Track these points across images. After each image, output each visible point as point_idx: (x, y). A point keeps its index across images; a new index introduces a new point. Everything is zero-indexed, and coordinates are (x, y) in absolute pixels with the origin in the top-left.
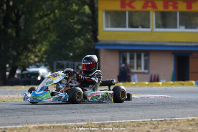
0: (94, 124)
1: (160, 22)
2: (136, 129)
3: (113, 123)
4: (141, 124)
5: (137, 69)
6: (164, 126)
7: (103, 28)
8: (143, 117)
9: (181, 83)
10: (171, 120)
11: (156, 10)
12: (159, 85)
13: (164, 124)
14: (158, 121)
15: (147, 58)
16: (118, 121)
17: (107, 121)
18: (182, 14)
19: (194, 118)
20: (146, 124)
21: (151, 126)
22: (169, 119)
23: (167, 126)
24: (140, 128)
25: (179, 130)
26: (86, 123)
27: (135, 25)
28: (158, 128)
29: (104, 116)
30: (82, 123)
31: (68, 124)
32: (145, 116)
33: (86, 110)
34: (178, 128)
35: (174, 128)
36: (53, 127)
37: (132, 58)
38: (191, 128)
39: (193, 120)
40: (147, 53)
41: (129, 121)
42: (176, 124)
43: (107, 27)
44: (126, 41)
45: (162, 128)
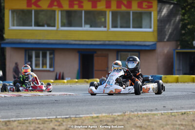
1: (65, 21)
2: (41, 126)
3: (19, 120)
4: (47, 121)
5: (43, 67)
6: (69, 123)
7: (9, 27)
8: (49, 114)
9: (85, 81)
10: (76, 117)
11: (62, 9)
12: (64, 83)
13: (68, 122)
14: (63, 118)
15: (52, 56)
16: (23, 119)
17: (12, 118)
18: (87, 12)
19: (98, 115)
20: (51, 121)
21: (56, 123)
22: (74, 116)
24: (45, 125)
27: (41, 24)
28: (63, 125)
29: (10, 114)
32: (50, 113)
37: (37, 56)
39: (97, 117)
40: (53, 51)
41: (34, 118)
42: (81, 121)
43: (13, 25)
44: (31, 40)
45: (67, 125)
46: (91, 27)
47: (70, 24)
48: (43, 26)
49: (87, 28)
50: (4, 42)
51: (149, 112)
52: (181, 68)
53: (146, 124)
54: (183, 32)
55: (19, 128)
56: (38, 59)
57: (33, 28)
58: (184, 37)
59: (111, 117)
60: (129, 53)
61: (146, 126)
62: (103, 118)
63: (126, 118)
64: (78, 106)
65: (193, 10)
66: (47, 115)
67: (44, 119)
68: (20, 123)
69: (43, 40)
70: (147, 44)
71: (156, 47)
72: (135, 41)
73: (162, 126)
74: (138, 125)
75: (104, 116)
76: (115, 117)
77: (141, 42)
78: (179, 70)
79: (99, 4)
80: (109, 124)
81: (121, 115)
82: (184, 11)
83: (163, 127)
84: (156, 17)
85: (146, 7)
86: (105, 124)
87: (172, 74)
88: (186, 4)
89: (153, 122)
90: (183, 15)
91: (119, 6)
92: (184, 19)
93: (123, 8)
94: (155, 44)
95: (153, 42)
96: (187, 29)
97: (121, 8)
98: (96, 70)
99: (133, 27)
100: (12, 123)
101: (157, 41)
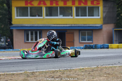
0: (28, 72)
2: (53, 75)
3: (38, 71)
4: (55, 72)
5: (35, 40)
6: (68, 72)
7: (15, 17)
10: (70, 69)
11: (46, 6)
13: (67, 72)
14: (63, 70)
17: (34, 70)
19: (83, 68)
20: (57, 71)
21: (60, 73)
22: (69, 69)
23: (69, 73)
24: (55, 74)
25: (76, 75)
26: (23, 72)
28: (65, 74)
30: (21, 72)
31: (14, 73)
32: (55, 67)
34: (75, 74)
35: (73, 74)
36: (6, 74)
38: (83, 73)
39: (83, 69)
40: (41, 31)
42: (74, 71)
43: (17, 16)
44: (28, 24)
45: (67, 74)
46: (63, 16)
47: (51, 15)
48: (36, 16)
49: (61, 17)
50: (12, 26)
51: (111, 66)
52: (117, 40)
53: (112, 72)
54: (118, 18)
55: (41, 76)
56: (32, 36)
57: (29, 17)
58: (118, 21)
59: (91, 69)
60: (87, 31)
61: (112, 73)
62: (86, 70)
63: (99, 69)
64: (69, 63)
66: (53, 68)
67: (53, 70)
68: (40, 73)
71: (102, 28)
72: (89, 24)
73: (121, 73)
74: (107, 73)
75: (87, 68)
76: (93, 68)
78: (116, 41)
79: (68, 2)
80: (90, 72)
81: (96, 67)
84: (102, 9)
86: (88, 72)
87: (112, 43)
88: (120, 1)
89: (115, 71)
90: (118, 8)
91: (80, 4)
92: (119, 11)
93: (82, 5)
94: (102, 26)
95: (100, 24)
96: (120, 17)
97: (81, 4)
98: (67, 42)
99: (89, 16)
100: (36, 73)
101: (103, 24)
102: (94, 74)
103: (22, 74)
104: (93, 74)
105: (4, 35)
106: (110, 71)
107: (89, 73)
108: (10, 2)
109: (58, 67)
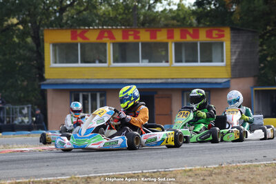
0: (79, 178)
1: (117, 55)
7: (50, 64)
10: (165, 171)
11: (114, 41)
13: (158, 176)
14: (150, 173)
15: (103, 98)
17: (91, 174)
18: (144, 44)
19: (191, 168)
22: (163, 170)
25: (177, 182)
26: (68, 177)
27: (88, 60)
29: (85, 169)
30: (64, 178)
31: (49, 179)
32: (133, 167)
33: (61, 163)
36: (33, 182)
37: (85, 99)
38: (190, 180)
39: (190, 170)
40: (104, 93)
43: (56, 63)
44: (77, 79)
46: (150, 62)
47: (124, 60)
48: (94, 62)
49: (144, 63)
50: (45, 82)
51: (249, 163)
54: (262, 65)
57: (80, 65)
58: (263, 72)
59: (206, 170)
61: (250, 179)
62: (197, 172)
63: (224, 171)
65: (273, 38)
66: (130, 169)
69: (92, 79)
70: (219, 81)
71: (229, 85)
72: (203, 79)
74: (241, 178)
75: (198, 169)
76: (211, 169)
77: (210, 78)
78: (258, 112)
79: (158, 34)
80: (206, 178)
81: (218, 168)
82: (261, 40)
83: (270, 180)
84: (229, 48)
85: (217, 36)
86: (202, 178)
88: (265, 31)
89: (257, 175)
90: (261, 45)
91: (183, 36)
92: (265, 50)
93: (189, 39)
94: (229, 81)
95: (225, 78)
96: (266, 62)
97: (186, 38)
98: (157, 115)
99: (201, 62)
100: (93, 180)
101: (231, 78)
102: (213, 180)
103: (65, 181)
104: (211, 182)
105: (29, 102)
106: (247, 175)
107: (203, 180)
108: (40, 33)
109: (139, 166)
